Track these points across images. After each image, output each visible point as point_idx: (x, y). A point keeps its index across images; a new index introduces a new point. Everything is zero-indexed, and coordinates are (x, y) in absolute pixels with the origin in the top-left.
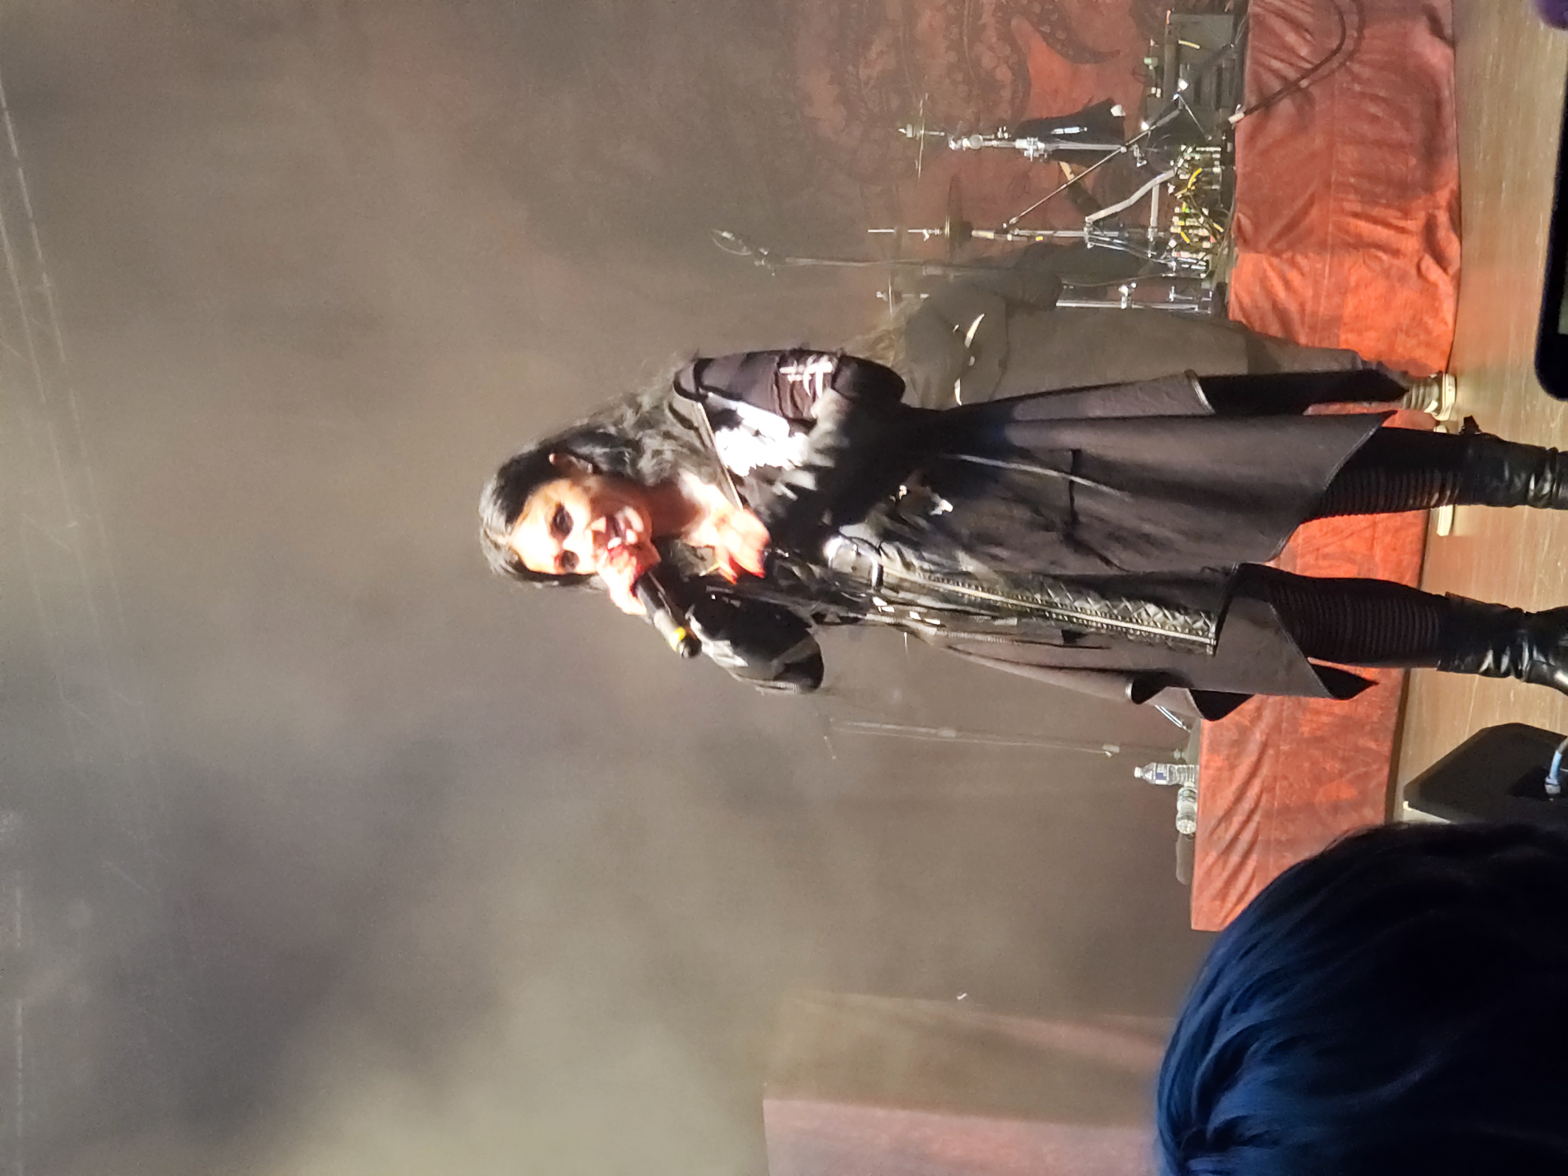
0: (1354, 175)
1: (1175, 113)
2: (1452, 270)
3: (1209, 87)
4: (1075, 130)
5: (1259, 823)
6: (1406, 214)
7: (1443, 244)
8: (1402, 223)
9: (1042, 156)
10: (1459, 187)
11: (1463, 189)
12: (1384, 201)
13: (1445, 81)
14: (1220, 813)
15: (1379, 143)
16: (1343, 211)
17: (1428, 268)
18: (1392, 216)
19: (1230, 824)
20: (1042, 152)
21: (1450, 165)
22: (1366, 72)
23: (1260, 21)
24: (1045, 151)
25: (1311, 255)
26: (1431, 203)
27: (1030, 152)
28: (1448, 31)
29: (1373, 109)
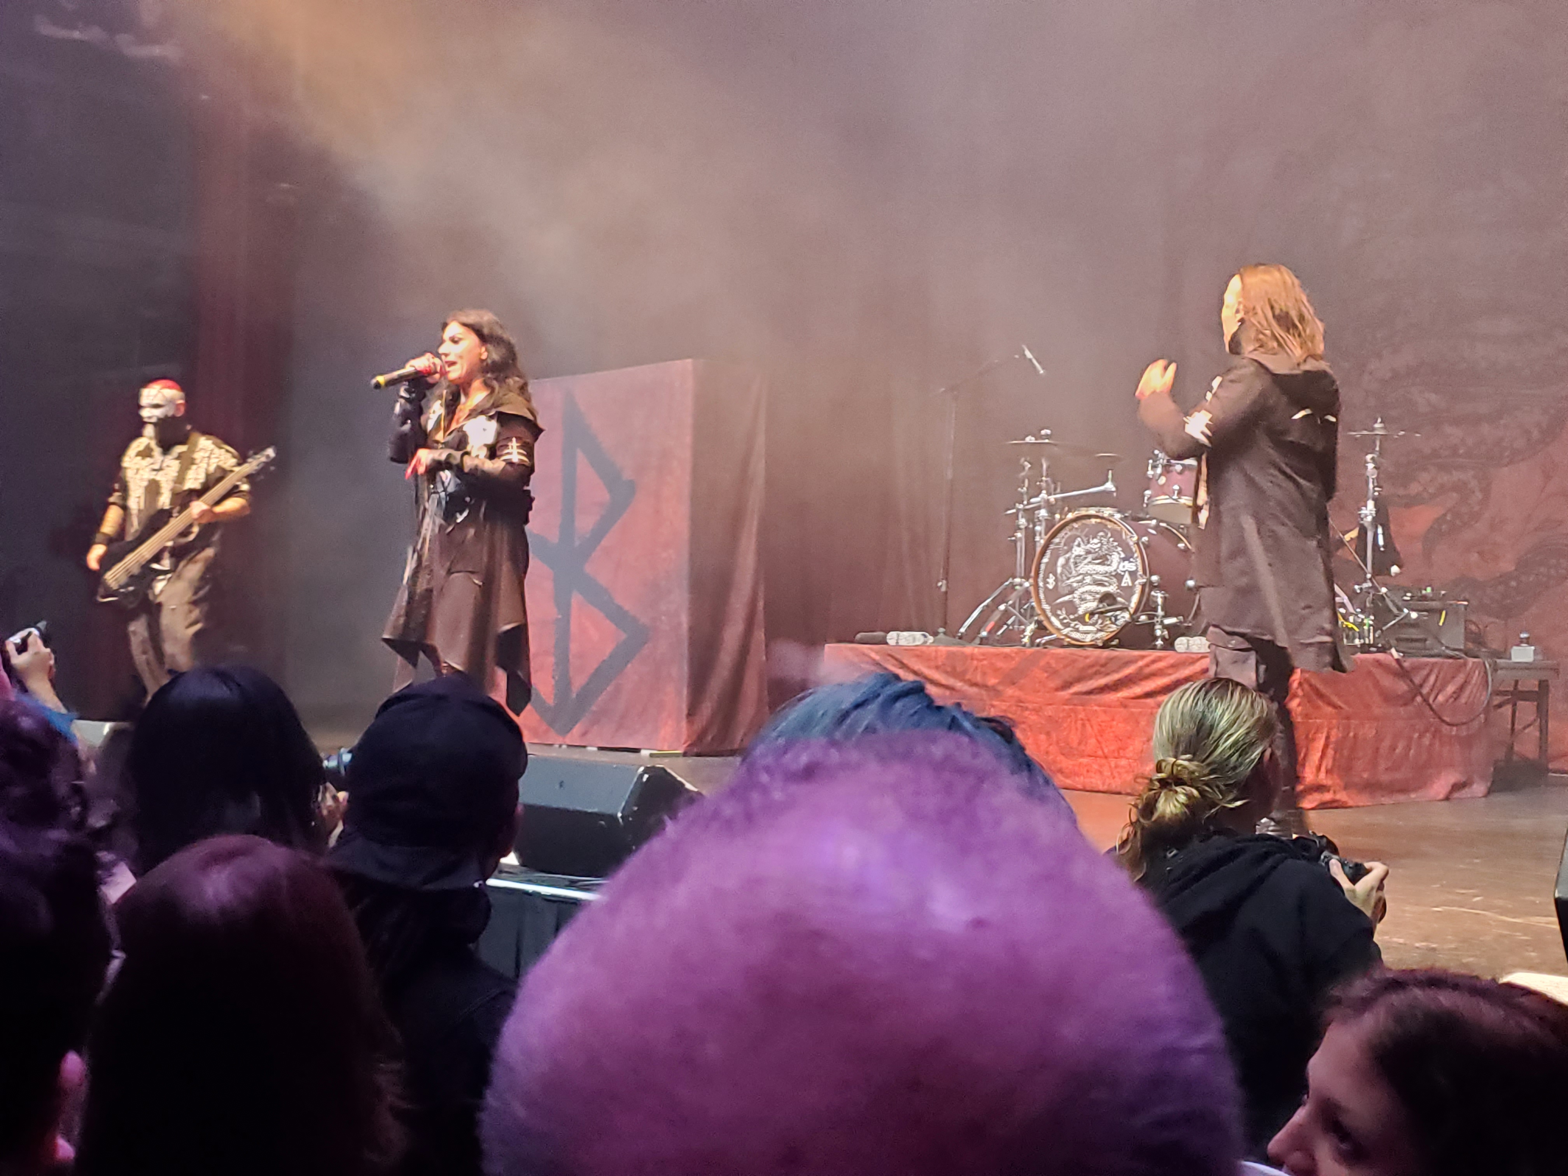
0: (1355, 736)
1: (1395, 611)
3: (1413, 633)
4: (1381, 542)
7: (1310, 797)
8: (1323, 769)
9: (1362, 519)
10: (1350, 807)
11: (1349, 810)
12: (1338, 756)
13: (1421, 794)
14: (905, 661)
15: (1377, 751)
16: (1330, 729)
18: (1328, 762)
20: (1365, 519)
21: (1364, 800)
22: (1426, 741)
23: (1461, 667)
24: (1367, 522)
26: (1337, 788)
27: (1364, 511)
28: (1455, 795)
29: (1400, 747)
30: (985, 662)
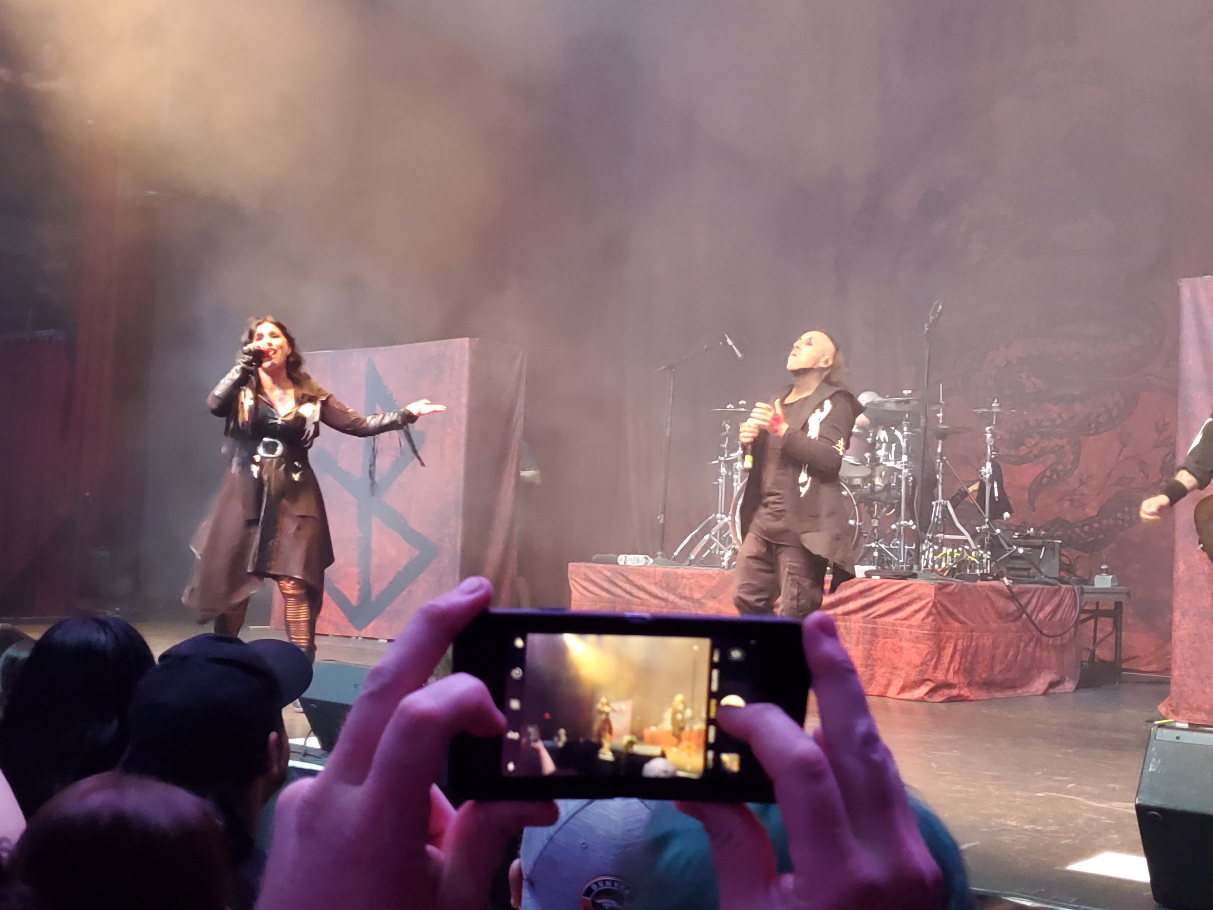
0: (977, 644)
1: (1006, 547)
2: (926, 698)
3: (1020, 564)
4: (996, 494)
5: (625, 598)
6: (956, 673)
7: (940, 692)
8: (951, 671)
9: (982, 476)
10: (971, 701)
11: (969, 702)
12: (963, 660)
13: (1025, 690)
14: (631, 577)
15: (993, 657)
16: (958, 640)
17: (927, 685)
18: (955, 665)
19: (625, 583)
20: (984, 476)
21: (982, 695)
22: (1030, 650)
23: (1056, 592)
24: (985, 478)
25: (934, 623)
26: (962, 685)
27: (983, 470)
28: (1051, 691)
29: (1011, 653)
30: (692, 581)
